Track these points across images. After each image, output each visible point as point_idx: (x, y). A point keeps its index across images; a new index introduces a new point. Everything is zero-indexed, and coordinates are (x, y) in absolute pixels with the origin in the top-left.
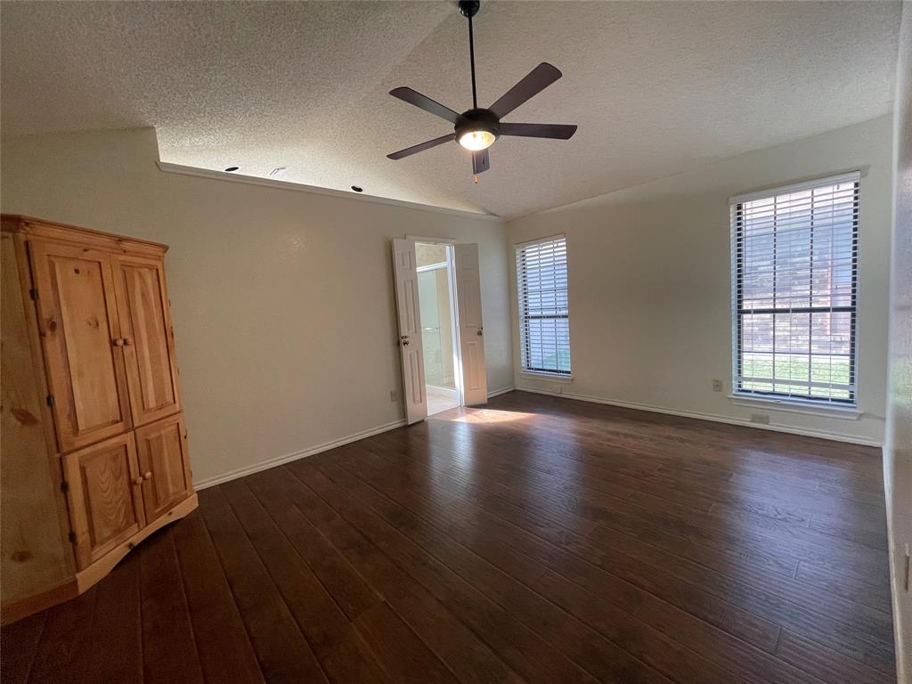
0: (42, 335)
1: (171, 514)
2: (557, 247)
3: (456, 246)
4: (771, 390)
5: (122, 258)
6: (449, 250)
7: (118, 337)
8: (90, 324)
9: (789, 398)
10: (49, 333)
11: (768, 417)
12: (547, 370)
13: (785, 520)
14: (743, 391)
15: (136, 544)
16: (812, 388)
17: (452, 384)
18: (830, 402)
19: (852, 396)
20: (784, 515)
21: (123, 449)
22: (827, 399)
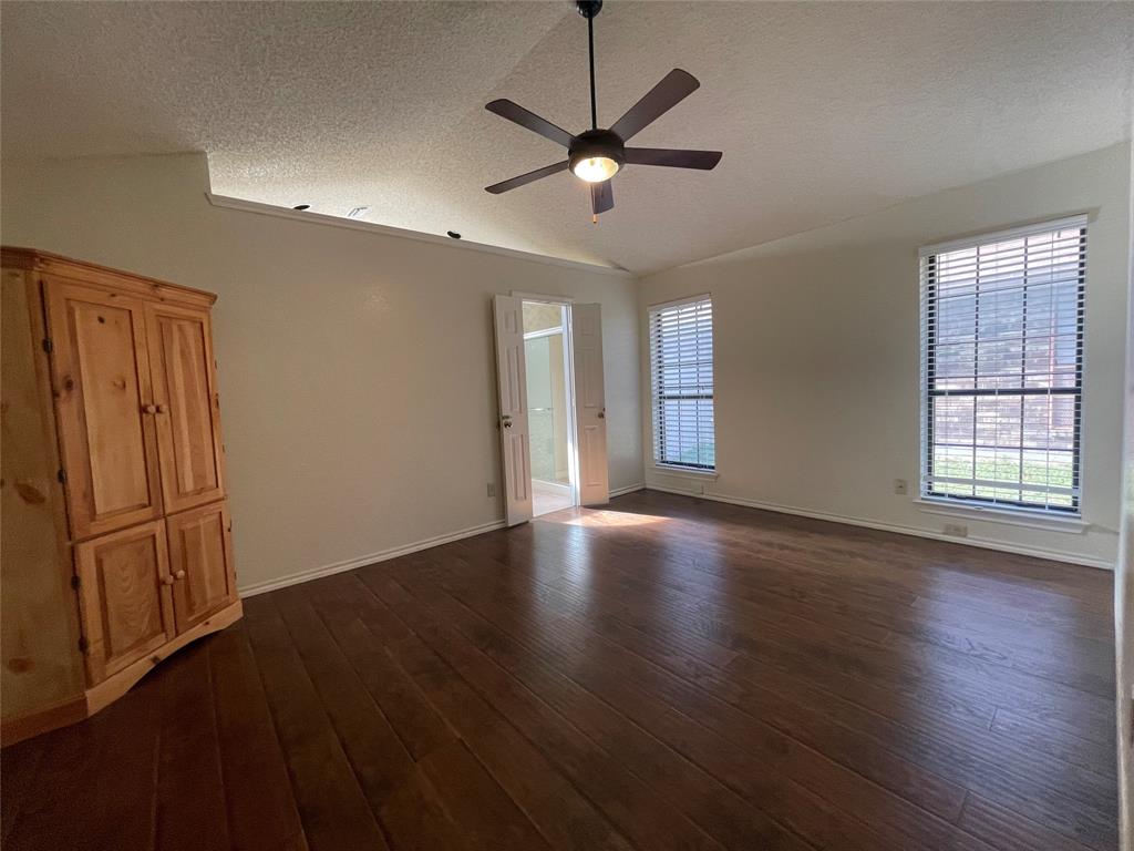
0: (55, 394)
1: (207, 623)
2: (701, 309)
3: (574, 307)
4: (970, 493)
5: (158, 306)
6: (565, 311)
7: (148, 402)
8: (115, 385)
9: (993, 504)
10: (63, 394)
11: (966, 529)
12: (685, 464)
13: (980, 656)
14: (934, 494)
15: (163, 658)
16: (1023, 492)
17: (565, 480)
18: (1047, 511)
19: (1075, 504)
20: (980, 651)
21: (150, 540)
22: (1043, 507)
